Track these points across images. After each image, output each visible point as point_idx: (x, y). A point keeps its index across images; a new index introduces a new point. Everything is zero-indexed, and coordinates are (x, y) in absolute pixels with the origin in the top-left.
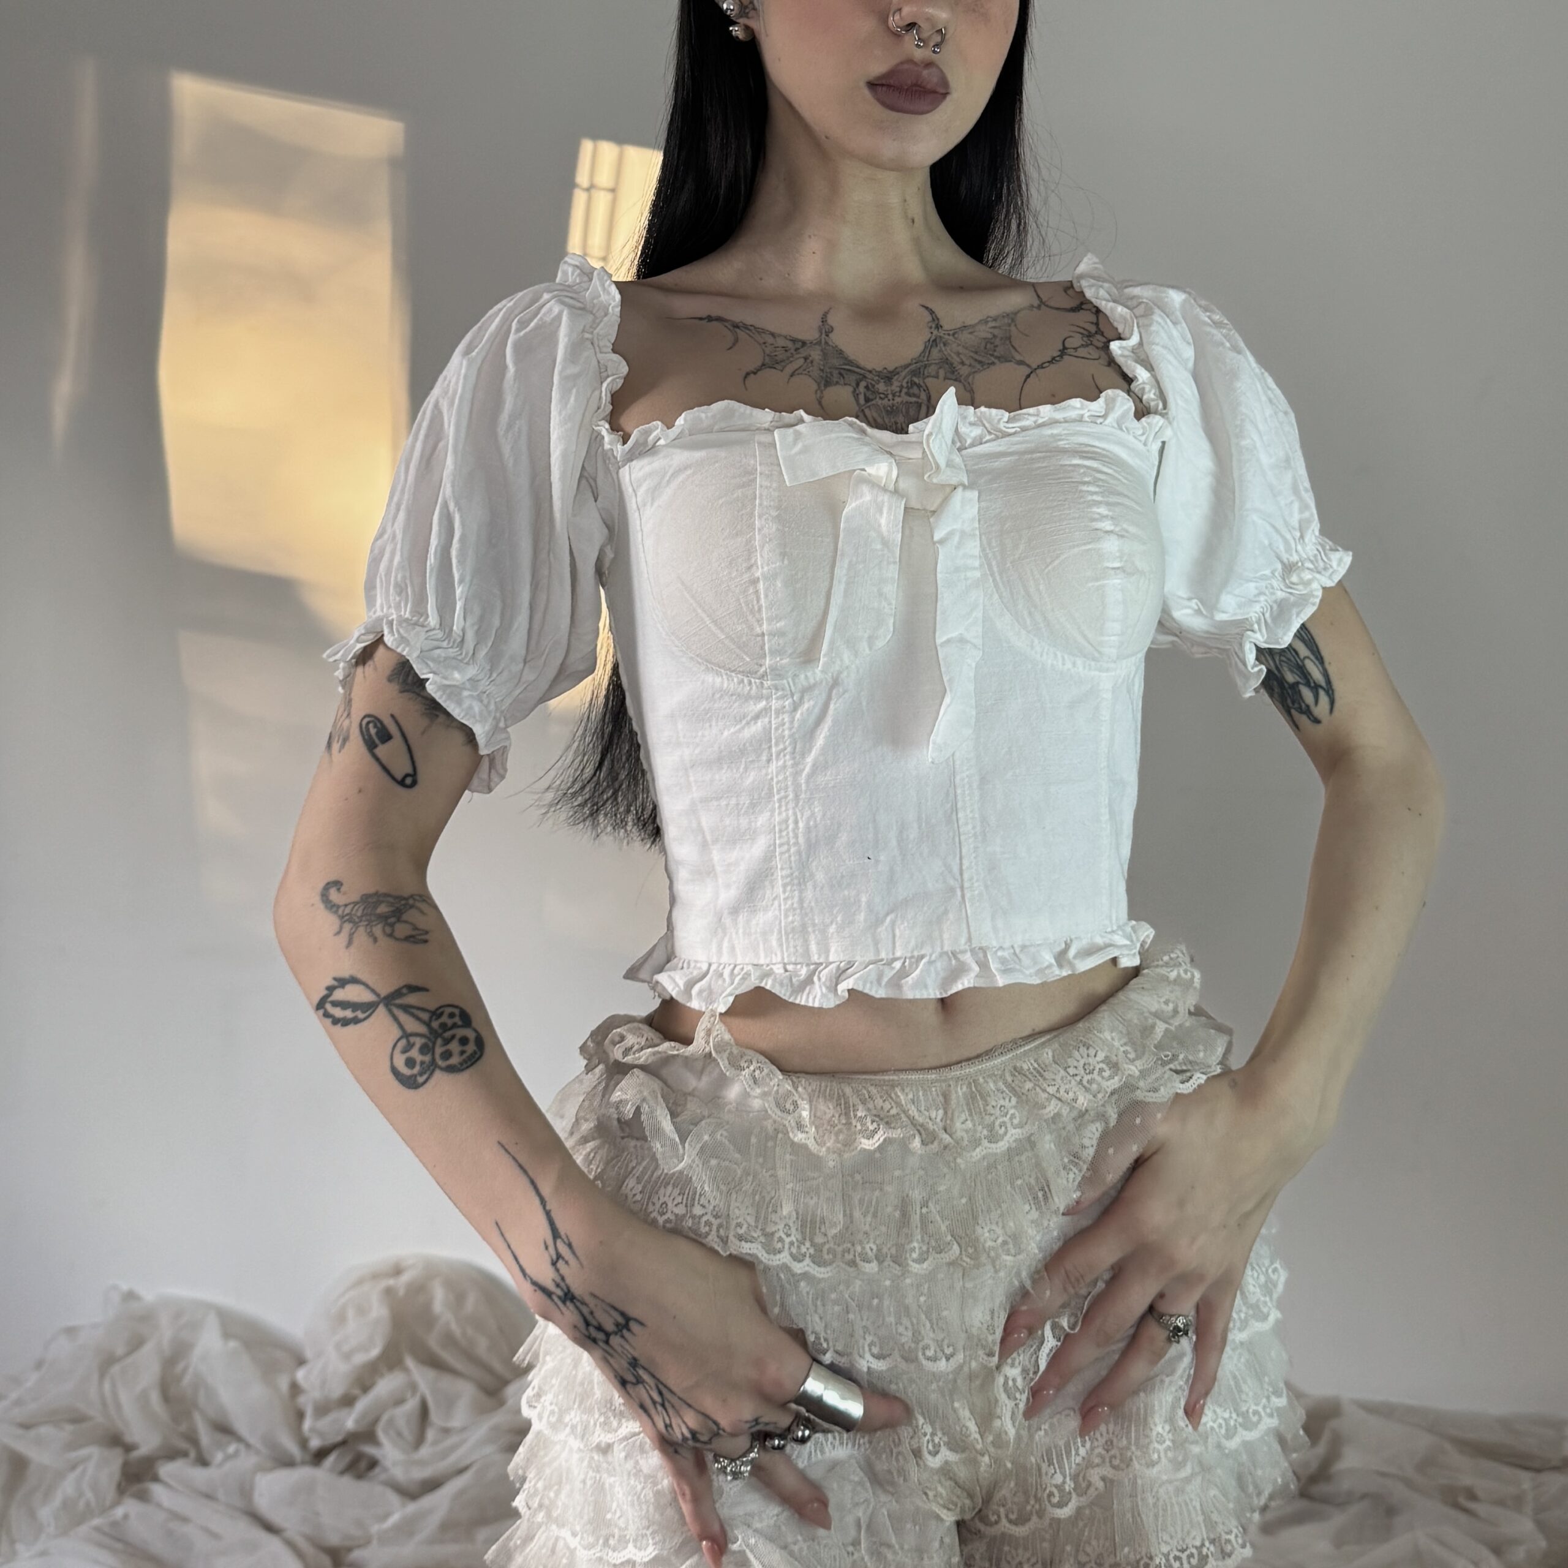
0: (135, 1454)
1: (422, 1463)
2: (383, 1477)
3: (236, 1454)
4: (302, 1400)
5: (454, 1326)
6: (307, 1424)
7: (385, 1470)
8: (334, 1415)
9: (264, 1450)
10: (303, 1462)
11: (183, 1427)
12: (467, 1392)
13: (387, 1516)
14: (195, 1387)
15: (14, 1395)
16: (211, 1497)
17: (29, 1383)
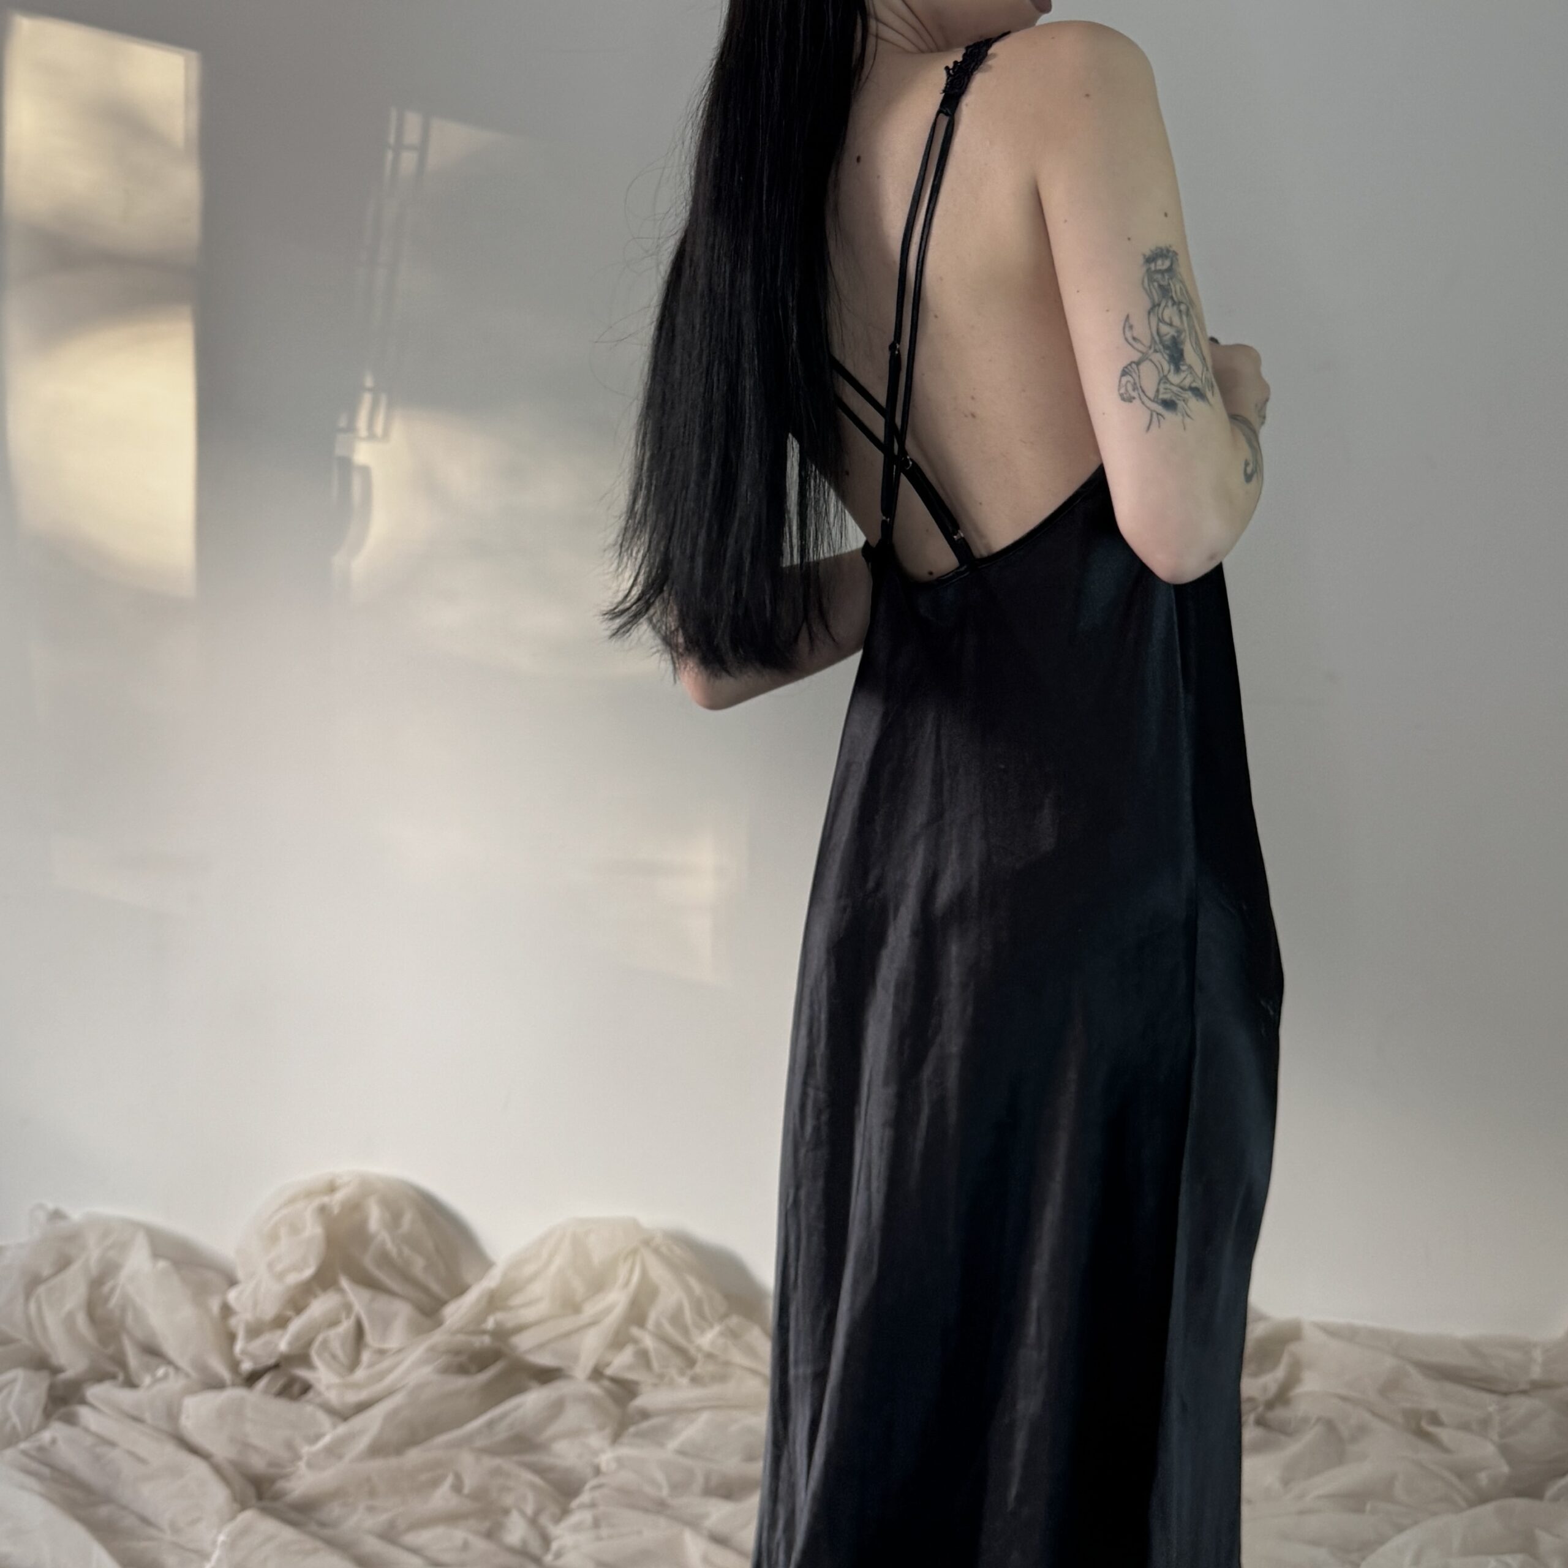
0: (62, 1376)
1: (357, 1386)
2: (317, 1400)
3: (166, 1376)
4: (233, 1322)
5: (390, 1246)
6: (239, 1346)
7: (319, 1394)
8: (266, 1337)
9: (194, 1374)
10: (234, 1385)
11: (110, 1350)
12: (402, 1312)
13: (318, 1437)
14: (123, 1309)
16: (138, 1419)
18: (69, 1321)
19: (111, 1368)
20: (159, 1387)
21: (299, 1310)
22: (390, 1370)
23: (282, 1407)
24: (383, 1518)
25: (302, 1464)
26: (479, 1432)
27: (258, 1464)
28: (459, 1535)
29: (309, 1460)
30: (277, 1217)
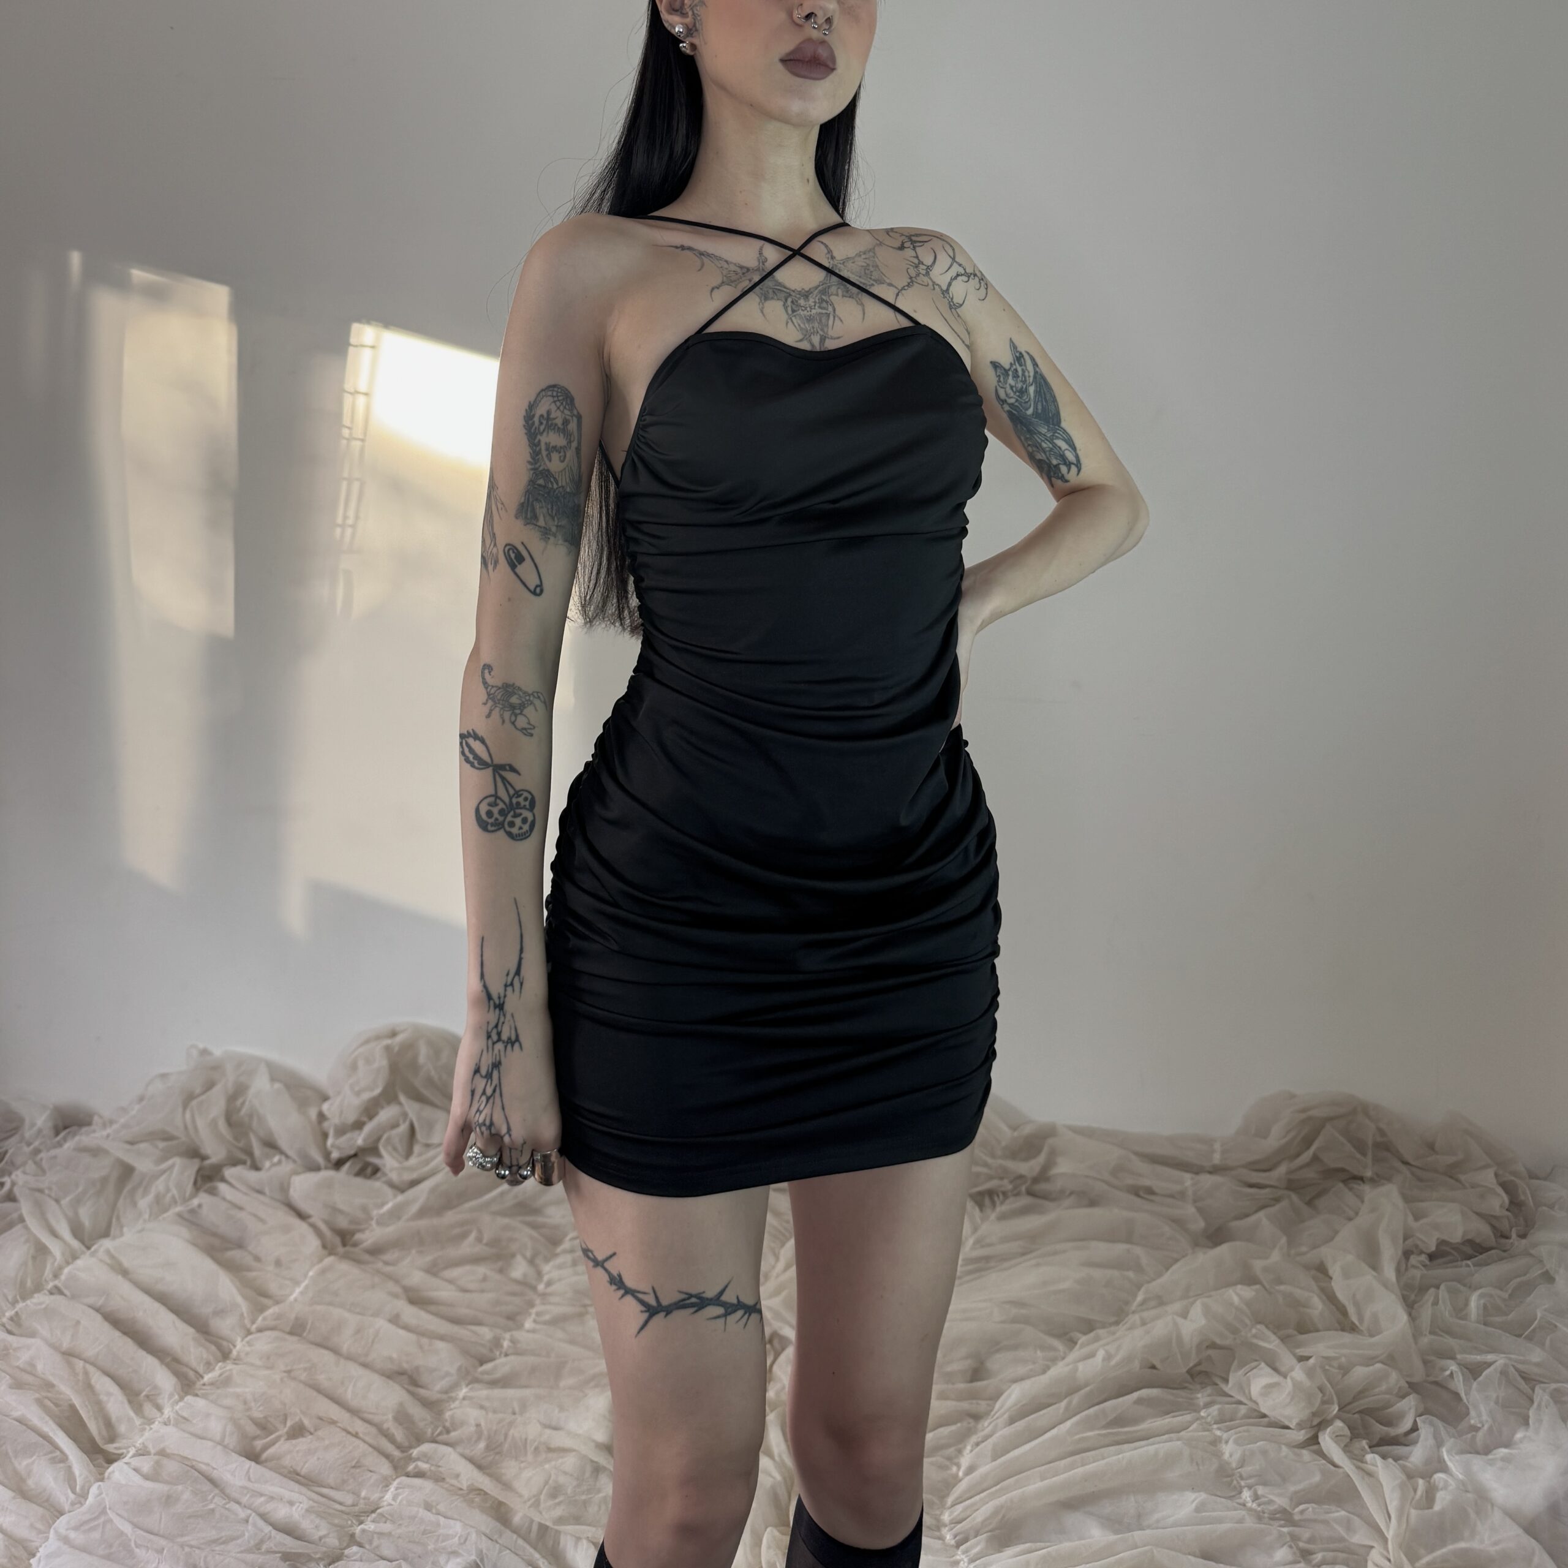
0: (207, 1162)
1: (412, 1169)
2: (385, 1179)
3: (280, 1162)
4: (326, 1124)
5: (433, 1073)
6: (330, 1142)
7: (385, 1174)
8: (348, 1135)
9: (300, 1161)
10: (326, 1168)
11: (241, 1145)
13: (383, 1204)
14: (251, 1116)
15: (122, 1120)
16: (260, 1192)
17: (134, 1112)
18: (213, 1126)
19: (243, 1157)
20: (275, 1170)
21: (371, 1118)
22: (432, 1158)
23: (359, 1182)
24: (429, 1258)
25: (373, 1223)
26: (494, 1200)
27: (343, 1223)
28: (481, 1270)
29: (377, 1219)
30: (356, 1053)
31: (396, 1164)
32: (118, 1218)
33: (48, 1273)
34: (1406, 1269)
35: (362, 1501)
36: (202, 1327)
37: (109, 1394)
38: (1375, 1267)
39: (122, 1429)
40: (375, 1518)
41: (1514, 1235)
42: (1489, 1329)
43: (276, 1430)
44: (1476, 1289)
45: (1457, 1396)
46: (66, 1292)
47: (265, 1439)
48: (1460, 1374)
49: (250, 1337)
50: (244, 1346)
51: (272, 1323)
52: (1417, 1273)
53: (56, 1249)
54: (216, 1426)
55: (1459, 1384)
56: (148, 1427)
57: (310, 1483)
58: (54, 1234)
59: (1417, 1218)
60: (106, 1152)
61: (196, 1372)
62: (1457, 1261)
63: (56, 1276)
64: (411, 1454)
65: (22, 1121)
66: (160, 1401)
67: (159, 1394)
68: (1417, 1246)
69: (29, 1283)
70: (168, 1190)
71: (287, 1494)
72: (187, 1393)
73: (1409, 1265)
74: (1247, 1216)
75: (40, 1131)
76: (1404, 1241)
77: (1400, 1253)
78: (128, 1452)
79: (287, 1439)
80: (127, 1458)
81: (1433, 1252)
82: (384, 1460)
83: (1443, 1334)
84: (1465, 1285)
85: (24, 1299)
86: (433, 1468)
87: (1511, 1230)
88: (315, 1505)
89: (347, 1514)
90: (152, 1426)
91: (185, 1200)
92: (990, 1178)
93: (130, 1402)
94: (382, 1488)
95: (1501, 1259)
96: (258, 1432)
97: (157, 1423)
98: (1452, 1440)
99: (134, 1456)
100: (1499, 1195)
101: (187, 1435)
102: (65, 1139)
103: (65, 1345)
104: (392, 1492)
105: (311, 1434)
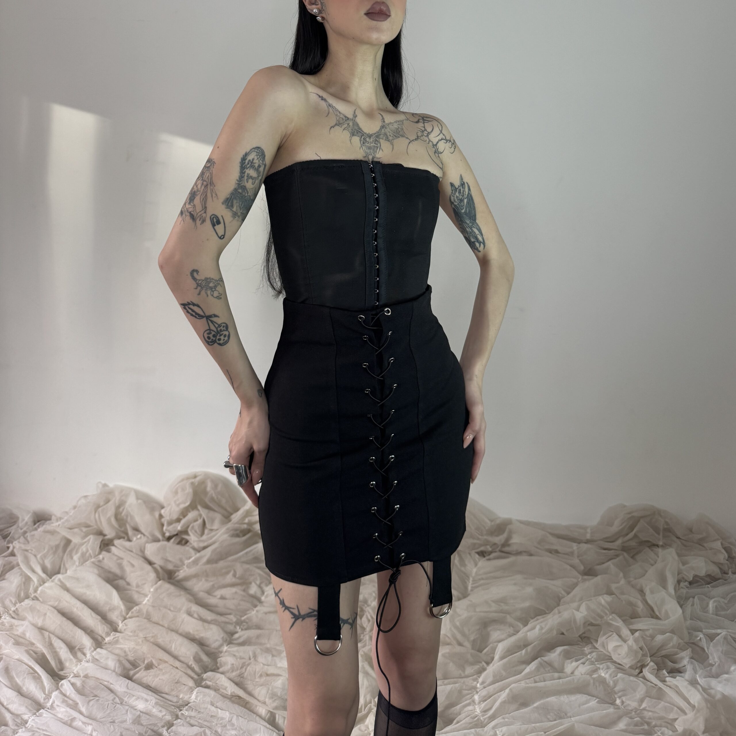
0: (107, 537)
1: (203, 541)
2: (191, 546)
3: (141, 537)
4: (163, 520)
5: (214, 495)
6: (165, 528)
7: (191, 544)
8: (174, 525)
9: (150, 537)
10: (163, 540)
11: (123, 529)
12: (218, 517)
13: (190, 558)
14: (127, 516)
15: (66, 518)
16: (132, 551)
17: (71, 514)
18: (109, 520)
19: (123, 535)
20: (138, 541)
21: (184, 517)
22: (214, 536)
23: (179, 547)
25: (185, 567)
26: (242, 556)
27: (170, 567)
28: (235, 590)
29: (187, 565)
30: (178, 486)
31: (196, 539)
32: (64, 565)
33: (31, 590)
34: (679, 589)
35: (181, 700)
36: (104, 617)
37: (61, 648)
38: (665, 587)
39: (67, 664)
40: (187, 708)
41: (730, 573)
42: (718, 617)
43: (140, 666)
44: (711, 599)
45: (703, 649)
46: (40, 599)
47: (134, 670)
48: (705, 640)
49: (126, 621)
50: (123, 626)
51: (137, 614)
52: (684, 591)
53: (35, 579)
54: (111, 663)
55: (704, 644)
56: (79, 663)
57: (156, 691)
58: (33, 571)
59: (684, 564)
60: (58, 533)
61: (102, 637)
62: (703, 585)
63: (36, 591)
64: (203, 676)
65: (18, 518)
66: (85, 651)
67: (83, 648)
68: (683, 578)
69: (22, 594)
70: (87, 551)
71: (145, 696)
72: (97, 648)
73: (680, 587)
74: (603, 563)
75: (27, 523)
76: (678, 575)
77: (676, 580)
78: (70, 675)
79: (145, 670)
80: (69, 678)
81: (691, 581)
82: (190, 679)
83: (695, 619)
84: (707, 597)
85: (20, 602)
86: (214, 684)
87: (729, 570)
88: (159, 701)
89: (174, 706)
90: (81, 663)
91: (95, 556)
92: (481, 545)
93: (71, 652)
94: (190, 692)
95: (724, 584)
96: (131, 667)
97: (83, 661)
98: (701, 671)
99: (72, 677)
100: (722, 553)
101: (98, 667)
102: (39, 527)
103: (40, 624)
104: (195, 695)
105: (156, 667)
